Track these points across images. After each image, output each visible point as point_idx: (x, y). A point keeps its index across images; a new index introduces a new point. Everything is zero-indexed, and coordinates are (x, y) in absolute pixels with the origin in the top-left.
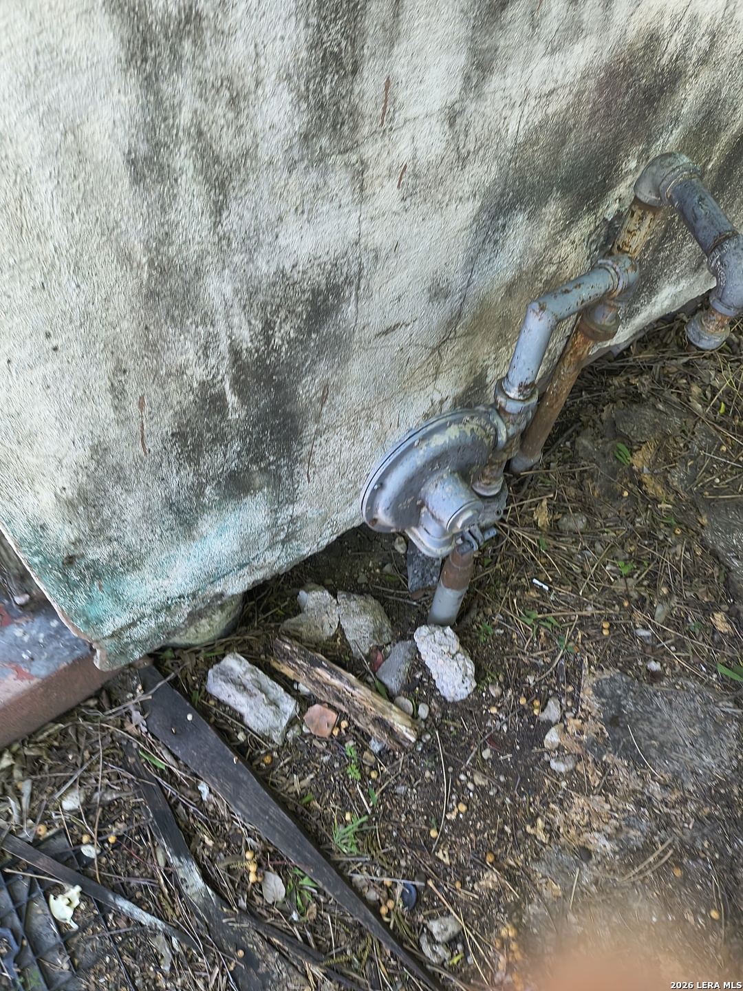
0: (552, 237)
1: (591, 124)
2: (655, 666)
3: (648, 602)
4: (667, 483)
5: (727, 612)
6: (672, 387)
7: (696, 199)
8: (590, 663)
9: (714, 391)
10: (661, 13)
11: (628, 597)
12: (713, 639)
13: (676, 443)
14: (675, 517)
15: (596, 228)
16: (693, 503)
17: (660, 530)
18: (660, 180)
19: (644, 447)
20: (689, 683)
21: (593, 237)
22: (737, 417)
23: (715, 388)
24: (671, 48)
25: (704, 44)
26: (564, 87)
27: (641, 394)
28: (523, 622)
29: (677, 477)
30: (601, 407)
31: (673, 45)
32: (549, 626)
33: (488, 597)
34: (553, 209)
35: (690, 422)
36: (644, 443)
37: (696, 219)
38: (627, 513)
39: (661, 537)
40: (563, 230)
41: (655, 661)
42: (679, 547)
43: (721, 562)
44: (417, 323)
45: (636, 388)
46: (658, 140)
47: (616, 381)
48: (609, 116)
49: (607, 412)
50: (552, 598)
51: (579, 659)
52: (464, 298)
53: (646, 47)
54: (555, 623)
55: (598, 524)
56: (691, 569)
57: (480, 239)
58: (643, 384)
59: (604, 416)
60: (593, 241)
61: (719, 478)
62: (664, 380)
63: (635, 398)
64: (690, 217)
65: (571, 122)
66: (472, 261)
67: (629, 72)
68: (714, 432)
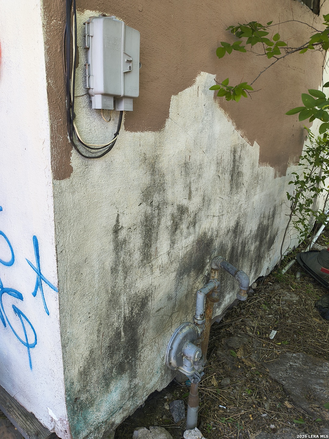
0: (194, 281)
1: (196, 252)
2: (273, 426)
3: (261, 403)
4: (251, 360)
5: (288, 400)
6: (240, 329)
7: (227, 265)
8: (251, 432)
9: (254, 328)
10: (205, 228)
11: (254, 403)
12: (288, 411)
13: (249, 346)
14: (258, 371)
15: (204, 278)
16: (262, 365)
17: (255, 377)
18: (216, 262)
19: (239, 350)
20: (287, 429)
21: (204, 280)
22: (264, 335)
23: (253, 326)
24: (209, 235)
25: (216, 233)
26: (189, 245)
27: (231, 333)
28: (221, 422)
29: (253, 357)
30: (220, 340)
31: (209, 234)
32: (231, 421)
33: (205, 416)
34: (192, 273)
35: (250, 339)
36: (239, 348)
37: (228, 269)
38: (243, 374)
39: (257, 379)
40: (196, 279)
41: (272, 424)
42: (264, 381)
43: (279, 384)
44: (165, 307)
45: (229, 331)
46: (212, 254)
47: (222, 331)
48: (200, 250)
49: (223, 341)
50: (228, 411)
51: (246, 432)
52: (175, 299)
53: (204, 235)
54: (233, 420)
55: (234, 380)
56: (271, 388)
57: (177, 282)
58: (231, 330)
59: (223, 342)
60: (204, 282)
61: (266, 355)
62: (237, 327)
63: (230, 335)
64: (227, 269)
65: (192, 252)
66: (176, 288)
67: (202, 240)
68: (259, 341)
